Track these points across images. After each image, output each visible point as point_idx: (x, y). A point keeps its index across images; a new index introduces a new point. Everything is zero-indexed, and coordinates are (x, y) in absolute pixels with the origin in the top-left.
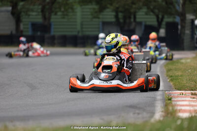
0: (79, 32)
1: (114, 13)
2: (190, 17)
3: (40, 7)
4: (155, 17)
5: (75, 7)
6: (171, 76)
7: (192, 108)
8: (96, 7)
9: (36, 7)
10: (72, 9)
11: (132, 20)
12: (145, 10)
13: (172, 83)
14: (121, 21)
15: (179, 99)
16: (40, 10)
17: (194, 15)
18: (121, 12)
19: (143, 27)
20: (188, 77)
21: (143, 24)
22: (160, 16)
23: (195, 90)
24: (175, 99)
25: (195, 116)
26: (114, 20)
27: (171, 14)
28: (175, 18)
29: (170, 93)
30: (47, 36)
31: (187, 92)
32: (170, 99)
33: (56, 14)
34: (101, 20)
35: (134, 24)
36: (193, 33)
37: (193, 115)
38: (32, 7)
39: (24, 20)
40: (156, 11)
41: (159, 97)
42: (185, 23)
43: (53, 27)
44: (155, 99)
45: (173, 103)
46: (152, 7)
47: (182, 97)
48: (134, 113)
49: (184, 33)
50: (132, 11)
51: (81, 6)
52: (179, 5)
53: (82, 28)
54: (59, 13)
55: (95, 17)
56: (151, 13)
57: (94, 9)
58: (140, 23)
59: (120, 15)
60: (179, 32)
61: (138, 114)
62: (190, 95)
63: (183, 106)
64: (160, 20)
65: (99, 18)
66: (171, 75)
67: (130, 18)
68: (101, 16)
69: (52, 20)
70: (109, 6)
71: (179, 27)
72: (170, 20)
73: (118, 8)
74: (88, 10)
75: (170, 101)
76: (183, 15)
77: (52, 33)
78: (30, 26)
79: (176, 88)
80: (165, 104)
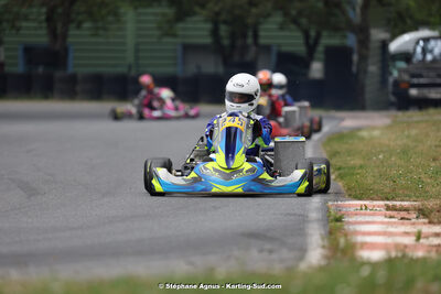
0: (130, 67)
1: (209, 26)
2: (378, 34)
3: (44, 10)
4: (299, 34)
5: (122, 10)
6: (339, 169)
7: (389, 240)
8: (170, 11)
9: (35, 10)
10: (116, 14)
11: (250, 41)
12: (278, 18)
13: (340, 184)
14: (226, 42)
15: (360, 219)
16: (43, 17)
17: (387, 31)
18: (225, 22)
19: (274, 58)
20: (376, 170)
21: (275, 49)
22: (313, 33)
23: (393, 199)
24: (350, 220)
25: (396, 258)
26: (208, 40)
27: (336, 29)
28: (345, 37)
29: (337, 206)
30: (58, 74)
31: (375, 203)
32: (339, 220)
33: (79, 27)
34: (179, 40)
35: (253, 49)
36: (385, 72)
37: (393, 254)
38: (24, 10)
39: (6, 39)
40: (304, 21)
41: (314, 215)
42: (367, 48)
43: (71, 55)
44: (304, 219)
45: (346, 227)
46: (294, 12)
47: (365, 214)
48: (261, 251)
49: (365, 72)
50: (250, 21)
51: (136, 8)
52: (354, 9)
53: (137, 58)
54: (87, 25)
55: (167, 34)
56: (293, 26)
57: (164, 15)
58: (267, 48)
59: (224, 30)
60: (354, 69)
61: (271, 252)
62: (384, 211)
63: (369, 234)
64: (311, 41)
65: (175, 36)
66: (339, 164)
67: (245, 36)
68: (180, 33)
69: (70, 40)
70: (197, 9)
71: (355, 58)
72: (335, 41)
73: (218, 14)
74: (152, 18)
75: (339, 224)
76: (362, 32)
77: (71, 70)
78: (20, 53)
79: (350, 195)
80: (328, 229)
